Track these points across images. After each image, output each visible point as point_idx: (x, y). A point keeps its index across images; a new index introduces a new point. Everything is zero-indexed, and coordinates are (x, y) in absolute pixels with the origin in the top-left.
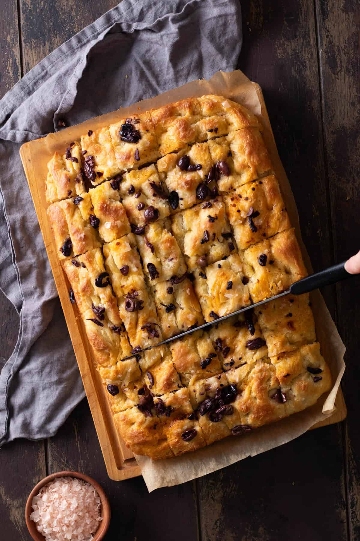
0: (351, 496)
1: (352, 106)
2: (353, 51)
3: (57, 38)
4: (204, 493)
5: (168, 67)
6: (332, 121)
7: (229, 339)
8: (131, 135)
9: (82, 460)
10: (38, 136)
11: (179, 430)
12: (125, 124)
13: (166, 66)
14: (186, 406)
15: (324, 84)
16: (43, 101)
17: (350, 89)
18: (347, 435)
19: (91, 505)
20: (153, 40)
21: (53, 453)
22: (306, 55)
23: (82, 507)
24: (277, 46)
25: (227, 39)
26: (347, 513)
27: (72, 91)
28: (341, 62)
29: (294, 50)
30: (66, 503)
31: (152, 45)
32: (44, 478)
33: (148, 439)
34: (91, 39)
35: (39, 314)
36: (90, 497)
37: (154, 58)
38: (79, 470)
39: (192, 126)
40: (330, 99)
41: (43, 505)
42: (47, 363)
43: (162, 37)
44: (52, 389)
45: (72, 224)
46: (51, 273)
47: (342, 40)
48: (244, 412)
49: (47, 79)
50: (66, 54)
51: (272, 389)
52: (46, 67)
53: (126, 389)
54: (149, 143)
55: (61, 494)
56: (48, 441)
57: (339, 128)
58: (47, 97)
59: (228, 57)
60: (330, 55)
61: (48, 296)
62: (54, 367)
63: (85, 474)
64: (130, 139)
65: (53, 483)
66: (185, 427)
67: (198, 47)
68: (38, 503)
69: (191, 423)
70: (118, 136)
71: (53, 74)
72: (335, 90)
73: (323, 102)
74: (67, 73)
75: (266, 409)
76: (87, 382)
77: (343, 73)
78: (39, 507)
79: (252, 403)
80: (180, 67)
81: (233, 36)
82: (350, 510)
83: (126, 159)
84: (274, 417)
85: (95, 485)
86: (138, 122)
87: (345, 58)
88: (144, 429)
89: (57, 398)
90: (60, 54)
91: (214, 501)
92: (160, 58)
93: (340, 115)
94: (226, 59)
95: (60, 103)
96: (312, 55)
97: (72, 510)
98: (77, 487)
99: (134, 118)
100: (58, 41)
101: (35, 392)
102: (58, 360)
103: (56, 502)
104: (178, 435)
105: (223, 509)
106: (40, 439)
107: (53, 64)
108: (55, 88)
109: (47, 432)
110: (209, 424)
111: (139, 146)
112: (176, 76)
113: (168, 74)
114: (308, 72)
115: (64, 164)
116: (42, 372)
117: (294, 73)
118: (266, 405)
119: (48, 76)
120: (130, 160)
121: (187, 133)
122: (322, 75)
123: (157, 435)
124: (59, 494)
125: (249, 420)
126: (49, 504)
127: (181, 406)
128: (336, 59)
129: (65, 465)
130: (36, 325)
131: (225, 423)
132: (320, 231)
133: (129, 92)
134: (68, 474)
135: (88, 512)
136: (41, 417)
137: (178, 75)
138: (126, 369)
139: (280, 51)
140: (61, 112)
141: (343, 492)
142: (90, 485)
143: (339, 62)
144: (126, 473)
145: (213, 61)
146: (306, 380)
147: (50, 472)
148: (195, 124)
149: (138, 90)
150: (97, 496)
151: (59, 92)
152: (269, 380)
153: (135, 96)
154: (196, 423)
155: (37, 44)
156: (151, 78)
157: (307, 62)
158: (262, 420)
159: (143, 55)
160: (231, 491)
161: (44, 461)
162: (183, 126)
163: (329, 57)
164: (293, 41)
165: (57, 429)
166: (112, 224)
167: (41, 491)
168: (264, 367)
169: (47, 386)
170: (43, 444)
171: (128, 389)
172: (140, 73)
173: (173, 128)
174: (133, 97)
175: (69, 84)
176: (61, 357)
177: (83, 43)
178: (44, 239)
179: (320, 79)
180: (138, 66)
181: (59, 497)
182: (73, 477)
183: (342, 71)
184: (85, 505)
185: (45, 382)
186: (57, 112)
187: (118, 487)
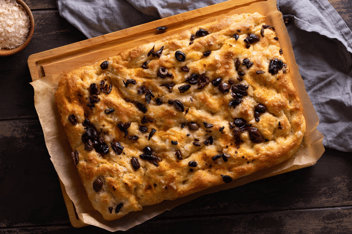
0: (16, 230)
1: (300, 231)
2: (339, 232)
3: (349, 17)
4: (18, 124)
5: (327, 98)
6: (289, 217)
7: (138, 145)
8: (274, 68)
9: (43, 35)
10: (278, 4)
11: (77, 112)
12: (283, 63)
13: (327, 97)
14: (94, 118)
15: (315, 211)
16: (303, 7)
17: (312, 229)
18: (61, 227)
19: (10, 42)
20: (346, 88)
21: (47, 14)
22: (336, 198)
23: (8, 36)
24: (343, 177)
25: (348, 141)
26: (4, 228)
27: (310, 28)
28: (332, 223)
29: (340, 189)
30: (11, 24)
31: (343, 87)
32: (30, 8)
33: (71, 91)
34: (348, 42)
35: (148, 5)
36: (16, 41)
37: (333, 88)
38: (35, 33)
39: (282, 111)
40: (304, 216)
41: (10, 7)
42: (112, 11)
43: (348, 94)
44: (94, 14)
45: (219, 35)
46: (178, 13)
47: (347, 224)
48: (88, 158)
49: (319, 10)
50: (337, 24)
51: (104, 178)
52: (328, 9)
53: (105, 74)
54: (269, 81)
55: (17, 20)
56: (56, 11)
57: (283, 221)
58: (306, 10)
59: (334, 142)
60: (337, 215)
61: (161, 10)
62: (109, 16)
63: (32, 37)
64: (272, 67)
65: (25, 15)
66: (79, 117)
67: (342, 119)
68: (11, 4)
69: (81, 121)
70: (274, 58)
71: (323, 14)
72: (311, 219)
73: (302, 210)
74: (323, 24)
75: (90, 174)
76: (99, 39)
77: (323, 224)
78: (8, 5)
79: (95, 164)
80: (327, 107)
81: (350, 145)
82: (6, 230)
83: (258, 64)
84: (84, 180)
85: (24, 45)
86: (284, 72)
87: (334, 226)
88: (79, 88)
89: (87, 18)
90: (337, 19)
91: (13, 131)
92: (333, 92)
93: (293, 223)
94: (333, 140)
95: (302, 19)
96: (336, 202)
97: (6, 28)
98: (23, 31)
99: (287, 70)
100: (346, 18)
101: (92, 2)
102: (115, 19)
103: (12, 16)
104: (73, 111)
105: (7, 137)
106: (58, 5)
107: (330, 14)
108: (313, 16)
109: (63, 10)
110: (80, 133)
111: (267, 74)
112: (320, 104)
113: (321, 98)
114: (324, 199)
115: (258, 24)
116: (107, 7)
117: (323, 189)
118: (93, 174)
119: (321, 10)
120: (257, 67)
121: (277, 108)
122: (322, 209)
123: (73, 97)
124: (17, 19)
125: (82, 162)
126: (10, 11)
127: (94, 114)
128: (333, 220)
129: (39, 23)
130: (140, 2)
131: (80, 145)
132: (208, 208)
133: (309, 69)
134: (32, 25)
135: (5, 40)
136: (73, 6)
137: (320, 105)
138: (119, 75)
139: (339, 179)
140: (295, 20)
141: (19, 225)
142: (24, 41)
143: (331, 222)
144: (33, 68)
145: (332, 131)
146: (111, 202)
147: (34, 12)
148: (283, 113)
149: (311, 76)
150: (16, 46)
151: (309, 19)
152: (111, 176)
153: (306, 74)
154: (81, 125)
155: (344, 3)
156: (319, 86)
157: (331, 199)
158: (82, 171)
159: (336, 80)
160: (20, 144)
161: (42, 8)
162: (281, 104)
163: (335, 214)
164: (346, 189)
165: (65, 17)
166: (219, 60)
167: (20, 5)
168: (120, 172)
169: (96, 11)
170: (54, 7)
171: (105, 76)
172: (323, 78)
173: (280, 97)
174: (306, 73)
175: (315, 26)
176: (117, 21)
177: (345, 36)
178: (203, 8)
179: (319, 208)
180: (328, 76)
181: (15, 18)
182: (30, 29)
183: (325, 224)
184: (10, 38)
185: (99, 10)
186: (295, 17)
187: (23, 61)
